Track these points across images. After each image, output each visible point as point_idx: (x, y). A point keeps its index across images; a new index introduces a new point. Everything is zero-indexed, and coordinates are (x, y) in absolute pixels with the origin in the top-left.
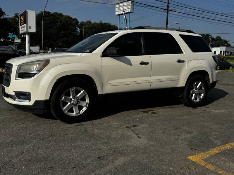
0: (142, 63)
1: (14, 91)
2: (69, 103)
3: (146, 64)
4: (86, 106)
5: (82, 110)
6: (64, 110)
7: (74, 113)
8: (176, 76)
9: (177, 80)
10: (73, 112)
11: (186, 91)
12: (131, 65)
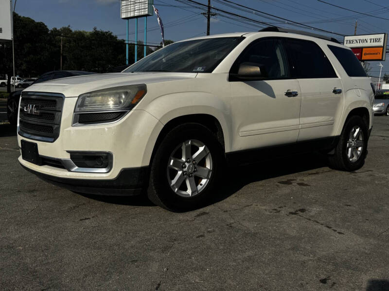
0: (289, 94)
1: (68, 152)
2: (180, 173)
3: (294, 94)
4: (207, 178)
5: (201, 185)
6: (174, 185)
7: (189, 192)
8: (332, 118)
9: (331, 124)
10: (186, 189)
11: (341, 142)
12: (273, 96)
